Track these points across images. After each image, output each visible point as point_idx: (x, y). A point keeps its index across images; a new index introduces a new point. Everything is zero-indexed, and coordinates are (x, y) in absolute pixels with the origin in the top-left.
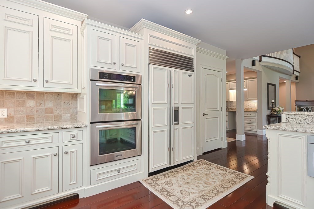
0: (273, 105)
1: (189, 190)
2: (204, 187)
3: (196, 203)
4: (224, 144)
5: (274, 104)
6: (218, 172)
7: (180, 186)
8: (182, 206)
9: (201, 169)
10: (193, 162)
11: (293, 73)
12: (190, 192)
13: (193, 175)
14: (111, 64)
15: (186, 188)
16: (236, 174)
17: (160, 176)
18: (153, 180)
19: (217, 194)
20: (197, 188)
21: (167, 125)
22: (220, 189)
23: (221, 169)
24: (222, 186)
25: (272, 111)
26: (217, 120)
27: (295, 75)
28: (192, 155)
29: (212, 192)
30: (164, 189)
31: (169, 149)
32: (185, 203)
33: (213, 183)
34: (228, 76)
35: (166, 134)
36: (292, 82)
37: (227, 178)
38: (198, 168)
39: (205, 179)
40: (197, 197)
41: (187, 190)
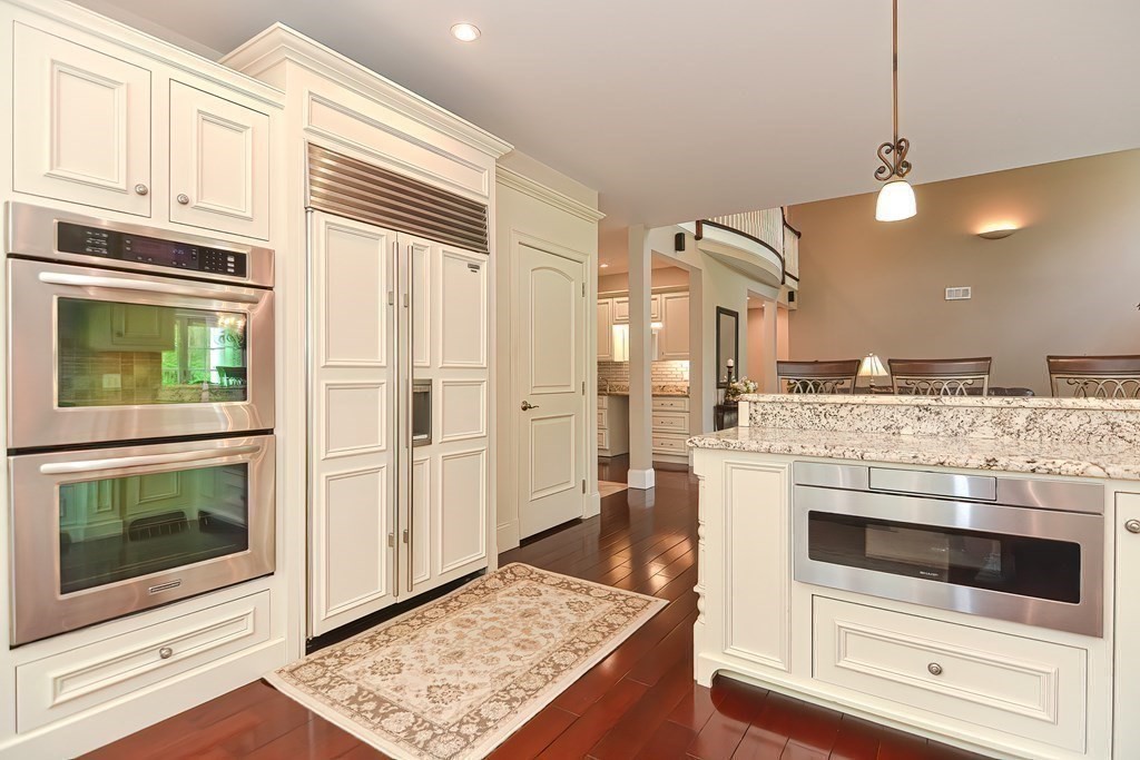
0: (730, 373)
1: (461, 679)
2: (514, 658)
3: (478, 724)
4: (589, 506)
5: (733, 370)
6: (564, 600)
7: (429, 671)
8: (427, 742)
9: (508, 599)
10: (484, 578)
11: (783, 283)
12: (462, 686)
13: (480, 622)
14: (125, 192)
15: (450, 673)
16: (619, 598)
17: (350, 645)
18: (323, 665)
19: (554, 676)
20: (489, 668)
21: (384, 447)
22: (564, 657)
23: (574, 590)
24: (573, 644)
25: (727, 394)
26: (570, 423)
27: (789, 287)
28: (480, 552)
29: (538, 674)
30: (365, 693)
31: (391, 538)
32: (440, 732)
33: (543, 641)
34: (605, 280)
35: (382, 481)
36: (780, 308)
37: (590, 616)
38: (500, 594)
39: (519, 633)
40: (484, 699)
41: (452, 680)
